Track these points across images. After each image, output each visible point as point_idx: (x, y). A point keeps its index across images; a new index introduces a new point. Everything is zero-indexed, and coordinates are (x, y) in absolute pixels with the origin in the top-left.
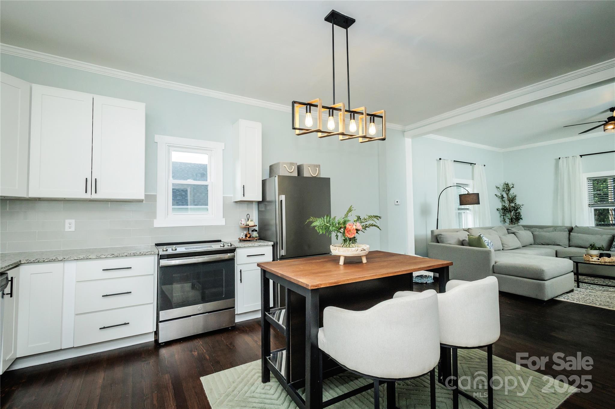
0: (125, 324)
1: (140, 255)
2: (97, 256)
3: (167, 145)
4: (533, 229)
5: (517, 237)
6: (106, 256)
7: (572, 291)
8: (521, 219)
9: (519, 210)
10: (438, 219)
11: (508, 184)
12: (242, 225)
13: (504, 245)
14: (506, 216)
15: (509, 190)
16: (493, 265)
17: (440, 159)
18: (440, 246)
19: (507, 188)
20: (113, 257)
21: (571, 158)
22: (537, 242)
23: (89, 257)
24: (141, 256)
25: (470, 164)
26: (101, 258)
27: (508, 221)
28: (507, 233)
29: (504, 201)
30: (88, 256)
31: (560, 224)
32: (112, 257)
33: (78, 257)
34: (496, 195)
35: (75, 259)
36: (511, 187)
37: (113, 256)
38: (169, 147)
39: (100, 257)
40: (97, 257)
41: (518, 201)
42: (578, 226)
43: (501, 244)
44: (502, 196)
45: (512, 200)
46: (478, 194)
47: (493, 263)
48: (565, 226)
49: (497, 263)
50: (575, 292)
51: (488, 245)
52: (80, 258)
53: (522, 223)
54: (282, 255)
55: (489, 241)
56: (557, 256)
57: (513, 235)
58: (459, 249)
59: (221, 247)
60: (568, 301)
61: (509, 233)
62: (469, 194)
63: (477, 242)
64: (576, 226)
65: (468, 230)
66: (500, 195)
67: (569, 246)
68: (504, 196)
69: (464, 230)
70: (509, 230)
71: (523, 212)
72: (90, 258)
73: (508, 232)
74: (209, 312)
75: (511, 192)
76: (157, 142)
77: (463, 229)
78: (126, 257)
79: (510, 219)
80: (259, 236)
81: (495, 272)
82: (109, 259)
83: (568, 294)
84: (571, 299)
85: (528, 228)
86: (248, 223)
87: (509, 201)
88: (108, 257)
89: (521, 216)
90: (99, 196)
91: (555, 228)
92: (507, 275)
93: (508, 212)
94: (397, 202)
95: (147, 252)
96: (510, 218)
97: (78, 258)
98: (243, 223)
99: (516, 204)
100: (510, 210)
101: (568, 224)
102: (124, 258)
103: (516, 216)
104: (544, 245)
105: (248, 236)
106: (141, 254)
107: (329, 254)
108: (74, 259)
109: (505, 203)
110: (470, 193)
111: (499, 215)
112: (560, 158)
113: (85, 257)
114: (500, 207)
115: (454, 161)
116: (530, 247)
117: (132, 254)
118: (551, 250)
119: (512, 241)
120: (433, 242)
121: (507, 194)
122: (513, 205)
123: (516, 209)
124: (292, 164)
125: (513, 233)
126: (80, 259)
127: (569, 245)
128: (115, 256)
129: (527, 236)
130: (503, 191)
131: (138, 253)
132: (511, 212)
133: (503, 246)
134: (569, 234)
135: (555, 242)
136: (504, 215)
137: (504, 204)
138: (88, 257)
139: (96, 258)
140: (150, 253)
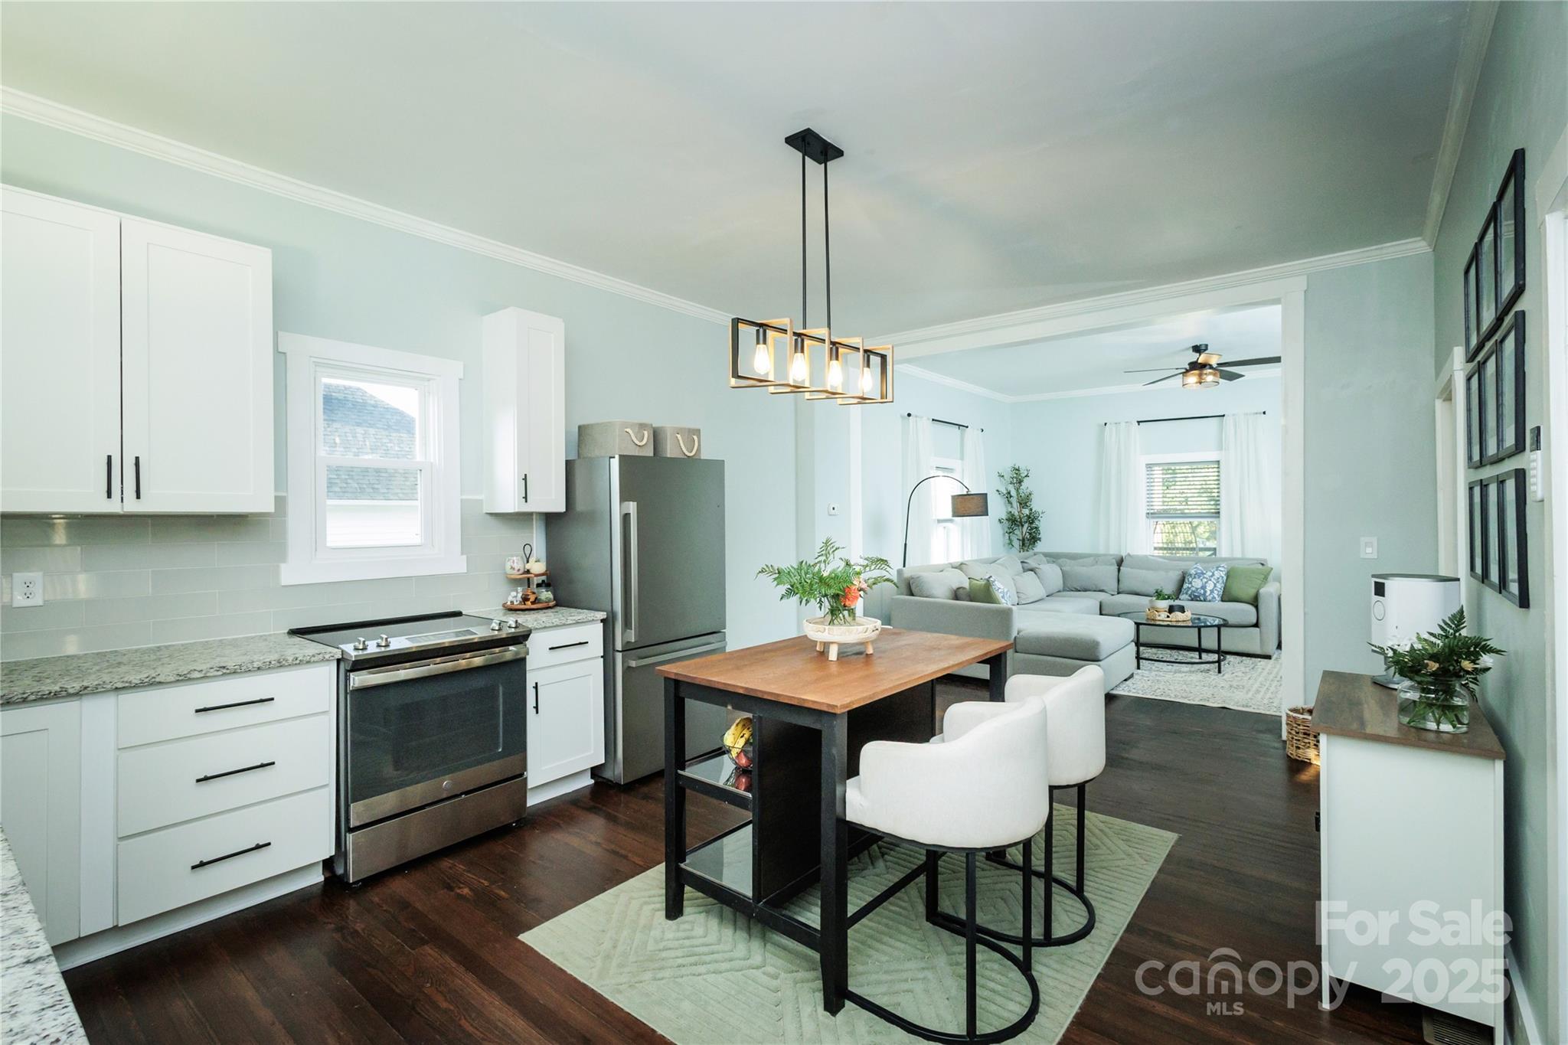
0: (258, 847)
1: (296, 664)
2: (180, 676)
3: (314, 362)
4: (1060, 561)
5: (1039, 578)
6: (203, 672)
7: (1132, 676)
8: (1039, 539)
9: (1037, 522)
10: (906, 545)
11: (1018, 470)
12: (515, 572)
13: (1020, 595)
14: (1014, 533)
15: (1020, 482)
16: (1015, 638)
17: (909, 415)
18: (917, 603)
19: (1018, 478)
20: (224, 674)
21: (1123, 424)
22: (1069, 585)
23: (157, 680)
24: (298, 667)
25: (957, 427)
26: (190, 679)
27: (1017, 544)
28: (1021, 569)
29: (1011, 504)
30: (154, 678)
31: (1102, 551)
32: (220, 676)
33: (127, 682)
34: (998, 491)
35: (116, 688)
36: (1023, 475)
37: (225, 671)
38: (316, 366)
39: (188, 676)
40: (181, 678)
41: (1036, 505)
42: (1131, 554)
43: (1015, 593)
44: (1009, 493)
45: (1024, 502)
46: (986, 494)
47: (1014, 634)
48: (1111, 555)
49: (1021, 634)
50: (1135, 676)
51: (1003, 597)
52: (130, 682)
53: (1040, 547)
54: (628, 642)
55: (1006, 590)
56: (1101, 614)
57: (1033, 573)
58: (952, 607)
59: (493, 630)
60: (1131, 694)
61: (1025, 570)
62: (969, 495)
63: (984, 593)
64: (1129, 555)
65: (960, 566)
66: (1005, 492)
67: (1118, 593)
68: (1011, 494)
69: (953, 567)
70: (1025, 565)
71: (1043, 525)
72: (160, 683)
73: (1023, 568)
74: (467, 793)
75: (1024, 485)
76: (284, 353)
77: (951, 564)
78: (259, 672)
79: (1019, 540)
80: (554, 599)
81: (1018, 650)
82: (213, 679)
83: (1127, 682)
84: (1134, 691)
85: (1053, 557)
86: (528, 566)
87: (1021, 504)
88: (211, 674)
89: (1039, 534)
90: (149, 505)
91: (1096, 558)
92: (1040, 654)
93: (1018, 526)
94: (834, 509)
95: (314, 656)
96: (1021, 538)
97: (127, 685)
98: (516, 566)
99: (1031, 510)
100: (1021, 522)
101: (1114, 551)
102: (252, 674)
103: (1030, 534)
104: (1079, 591)
105: (532, 598)
106: (298, 662)
107: (719, 632)
108: (114, 687)
109: (1012, 507)
110: (972, 493)
111: (1001, 532)
112: (1106, 424)
113: (147, 680)
114: (1004, 516)
115: (933, 420)
116: (1059, 596)
117: (273, 662)
118: (1091, 601)
119: (1033, 586)
120: (902, 594)
121: (1017, 490)
122: (1026, 512)
123: (1031, 519)
124: (642, 426)
125: (1032, 570)
126: (131, 687)
127: (1118, 589)
128: (228, 671)
129: (1053, 574)
130: (1011, 483)
131: (290, 659)
132: (1022, 526)
133: (1018, 597)
134: (1119, 570)
135: (1096, 587)
136: (1011, 532)
137: (1010, 510)
138: (153, 680)
139: (178, 680)
140: (321, 657)
